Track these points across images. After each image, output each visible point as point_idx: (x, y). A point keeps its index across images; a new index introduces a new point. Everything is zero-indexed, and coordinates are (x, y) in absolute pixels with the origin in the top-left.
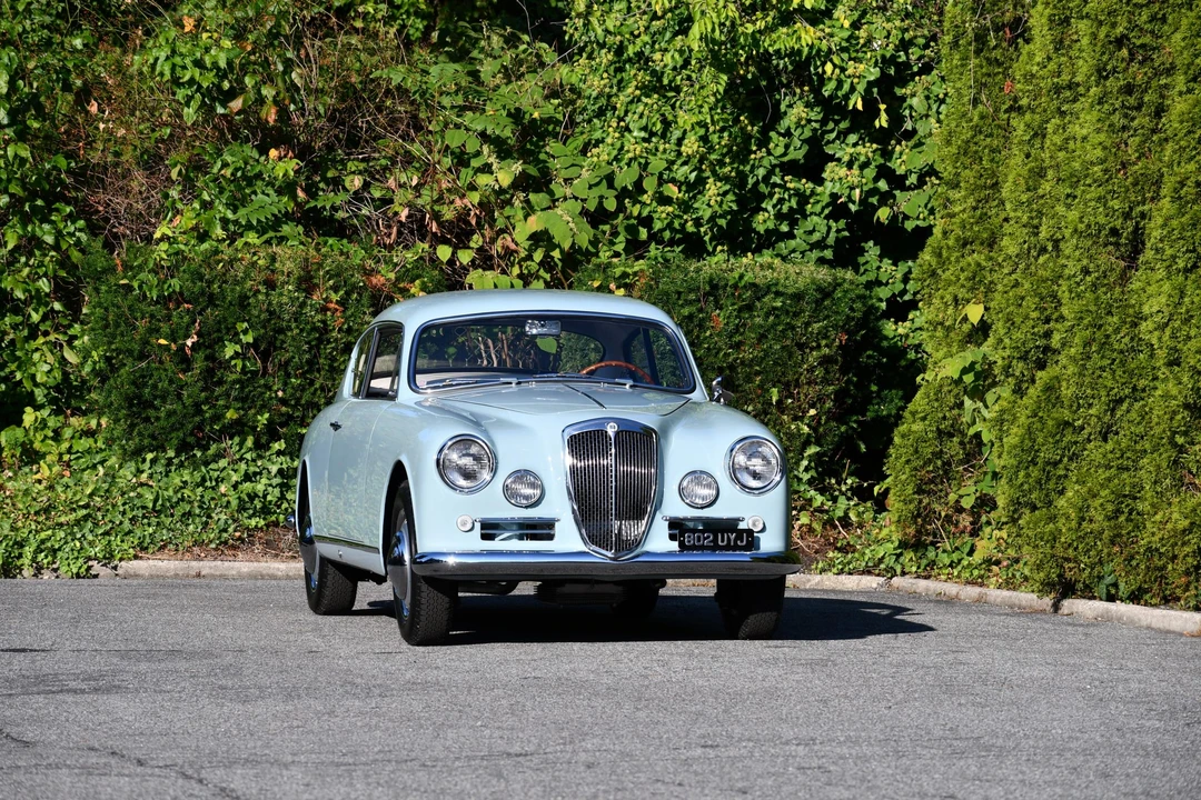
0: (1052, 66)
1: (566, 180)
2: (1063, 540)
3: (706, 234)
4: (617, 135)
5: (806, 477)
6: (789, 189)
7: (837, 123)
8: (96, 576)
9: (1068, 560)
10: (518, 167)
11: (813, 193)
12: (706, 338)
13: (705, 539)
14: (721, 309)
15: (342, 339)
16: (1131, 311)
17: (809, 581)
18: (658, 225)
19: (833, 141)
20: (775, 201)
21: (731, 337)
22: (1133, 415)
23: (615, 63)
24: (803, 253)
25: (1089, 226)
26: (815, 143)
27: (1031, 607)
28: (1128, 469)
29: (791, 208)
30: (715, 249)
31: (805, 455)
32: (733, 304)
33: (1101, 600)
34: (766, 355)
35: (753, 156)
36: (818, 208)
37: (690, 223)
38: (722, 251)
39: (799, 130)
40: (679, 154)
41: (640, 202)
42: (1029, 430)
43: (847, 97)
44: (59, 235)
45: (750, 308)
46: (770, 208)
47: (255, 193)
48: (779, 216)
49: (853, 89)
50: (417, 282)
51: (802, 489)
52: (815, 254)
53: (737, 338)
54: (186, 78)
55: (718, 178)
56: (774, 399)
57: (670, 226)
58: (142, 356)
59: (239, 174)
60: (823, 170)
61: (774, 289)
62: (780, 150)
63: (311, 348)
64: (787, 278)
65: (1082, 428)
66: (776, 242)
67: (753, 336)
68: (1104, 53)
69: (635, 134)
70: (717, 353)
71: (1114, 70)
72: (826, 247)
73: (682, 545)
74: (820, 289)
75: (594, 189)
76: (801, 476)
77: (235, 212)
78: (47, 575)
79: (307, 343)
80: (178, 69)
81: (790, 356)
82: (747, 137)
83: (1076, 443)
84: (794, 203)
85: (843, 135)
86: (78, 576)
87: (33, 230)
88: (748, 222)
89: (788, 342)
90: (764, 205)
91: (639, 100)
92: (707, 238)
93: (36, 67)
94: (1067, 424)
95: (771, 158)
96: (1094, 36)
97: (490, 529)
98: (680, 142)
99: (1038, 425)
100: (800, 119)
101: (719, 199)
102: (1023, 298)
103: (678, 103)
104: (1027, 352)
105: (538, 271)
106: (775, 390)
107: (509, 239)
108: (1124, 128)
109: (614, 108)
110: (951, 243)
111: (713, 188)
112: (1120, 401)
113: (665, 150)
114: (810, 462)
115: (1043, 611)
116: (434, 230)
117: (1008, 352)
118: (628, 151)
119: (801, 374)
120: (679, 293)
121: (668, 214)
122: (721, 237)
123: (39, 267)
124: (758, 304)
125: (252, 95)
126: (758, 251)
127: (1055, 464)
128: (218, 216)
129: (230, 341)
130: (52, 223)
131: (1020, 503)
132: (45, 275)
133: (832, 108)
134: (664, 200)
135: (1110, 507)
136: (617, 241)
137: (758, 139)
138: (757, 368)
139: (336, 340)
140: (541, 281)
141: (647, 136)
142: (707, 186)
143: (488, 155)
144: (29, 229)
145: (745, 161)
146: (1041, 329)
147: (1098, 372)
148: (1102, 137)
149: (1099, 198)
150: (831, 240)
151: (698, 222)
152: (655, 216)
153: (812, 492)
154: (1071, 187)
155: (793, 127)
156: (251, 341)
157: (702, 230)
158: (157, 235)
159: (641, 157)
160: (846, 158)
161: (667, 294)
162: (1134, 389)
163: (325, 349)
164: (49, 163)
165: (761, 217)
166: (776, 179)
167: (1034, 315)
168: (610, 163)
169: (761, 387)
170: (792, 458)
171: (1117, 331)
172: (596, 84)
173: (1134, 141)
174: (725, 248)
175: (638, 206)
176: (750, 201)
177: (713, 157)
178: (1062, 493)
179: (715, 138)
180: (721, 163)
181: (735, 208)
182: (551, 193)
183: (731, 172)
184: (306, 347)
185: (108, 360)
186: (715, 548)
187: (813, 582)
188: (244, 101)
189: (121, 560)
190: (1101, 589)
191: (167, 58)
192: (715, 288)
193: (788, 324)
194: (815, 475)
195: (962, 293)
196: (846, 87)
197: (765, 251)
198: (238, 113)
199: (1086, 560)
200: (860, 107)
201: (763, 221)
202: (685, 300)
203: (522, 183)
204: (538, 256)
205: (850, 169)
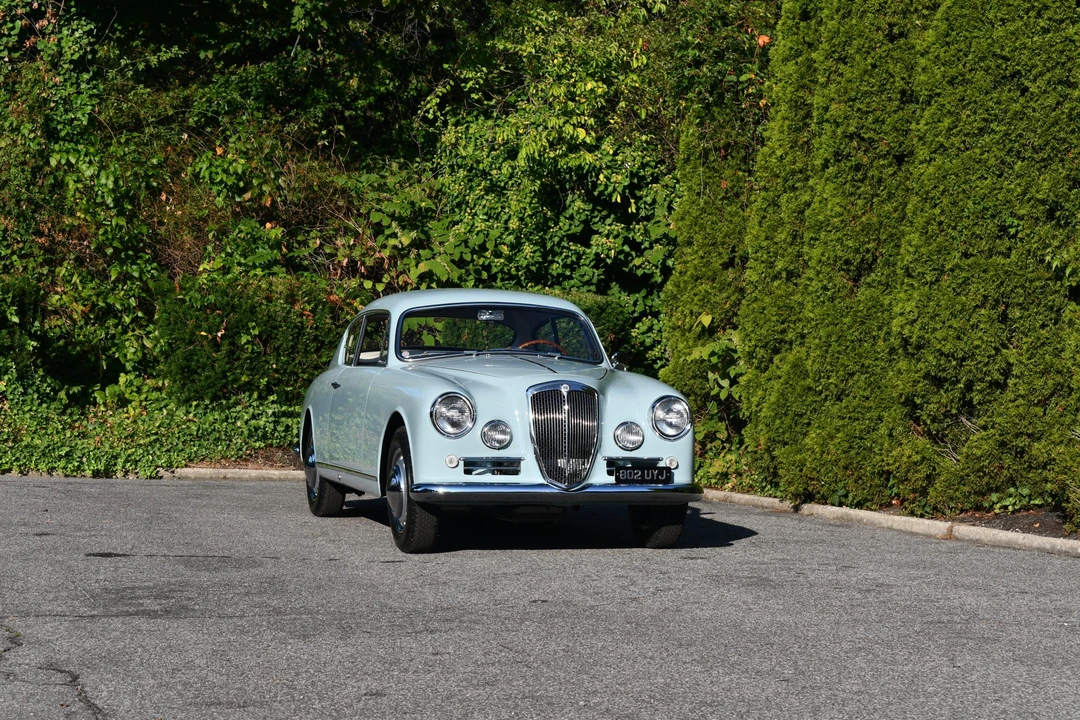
0: (789, 158)
2: (808, 465)
3: (522, 275)
4: (470, 217)
6: (571, 250)
7: (600, 211)
8: (161, 478)
9: (812, 479)
10: (414, 234)
11: (584, 253)
13: (635, 474)
16: (859, 314)
18: (494, 270)
19: (597, 223)
20: (563, 257)
22: (861, 384)
24: (578, 288)
25: (828, 258)
26: (586, 223)
27: (773, 507)
28: (858, 419)
29: (572, 261)
30: (527, 285)
33: (833, 505)
34: (568, 345)
35: (551, 230)
36: (587, 262)
37: (513, 269)
39: (578, 216)
40: (507, 229)
41: (483, 256)
42: (783, 395)
43: (610, 195)
44: (142, 272)
46: (560, 261)
47: (258, 248)
48: (565, 266)
49: (615, 190)
50: (358, 299)
52: (586, 288)
54: (218, 180)
55: (531, 243)
57: (502, 271)
58: (191, 342)
59: (249, 237)
60: (590, 240)
62: (566, 227)
63: (293, 339)
64: (580, 300)
65: (821, 393)
66: (563, 281)
68: (841, 144)
69: (481, 217)
71: (849, 155)
72: (592, 284)
73: (617, 478)
74: (599, 307)
75: (457, 248)
77: (245, 259)
78: (131, 477)
79: (292, 335)
80: (214, 175)
82: (546, 220)
83: (816, 402)
84: (574, 258)
85: (604, 219)
86: (151, 477)
87: (127, 269)
88: (547, 268)
90: (556, 259)
91: (483, 197)
92: (522, 278)
93: (130, 176)
94: (810, 389)
95: (562, 231)
96: (834, 132)
97: (470, 465)
98: (506, 222)
99: (790, 390)
100: (579, 209)
101: (531, 255)
102: (764, 309)
104: (767, 343)
107: (406, 277)
108: (851, 194)
109: (468, 202)
110: (686, 278)
111: (528, 249)
112: (852, 375)
113: (498, 227)
115: (785, 512)
116: (362, 271)
117: (753, 342)
118: (477, 227)
121: (500, 264)
122: (531, 277)
123: (130, 291)
125: (257, 190)
126: (552, 286)
127: (801, 416)
128: (235, 261)
129: (245, 333)
130: (138, 265)
131: (774, 441)
132: (134, 296)
133: (601, 202)
134: (499, 255)
135: (846, 445)
137: (554, 220)
139: (309, 334)
141: (487, 219)
142: (524, 247)
143: (395, 227)
144: (125, 268)
145: (546, 233)
146: (780, 327)
147: (836, 355)
148: (837, 200)
149: (839, 239)
150: (595, 280)
151: (518, 269)
152: (493, 264)
154: (814, 233)
155: (575, 213)
156: (257, 333)
157: (521, 273)
158: (201, 269)
159: (485, 230)
160: (606, 232)
162: (863, 366)
163: (302, 339)
164: (137, 230)
165: (555, 266)
166: (564, 244)
167: (774, 319)
168: (465, 233)
171: (849, 328)
172: (455, 189)
173: (860, 202)
174: (534, 284)
175: (482, 259)
176: (547, 255)
177: (527, 230)
178: (805, 435)
179: (528, 219)
180: (532, 234)
182: (432, 250)
183: (538, 239)
184: (290, 338)
185: (170, 344)
186: (642, 481)
188: (252, 194)
189: (177, 467)
190: (836, 498)
191: (207, 168)
195: (695, 309)
196: (610, 189)
197: (556, 287)
198: (248, 201)
199: (826, 479)
200: (619, 200)
201: (555, 269)
203: (417, 244)
204: (424, 287)
205: (608, 238)
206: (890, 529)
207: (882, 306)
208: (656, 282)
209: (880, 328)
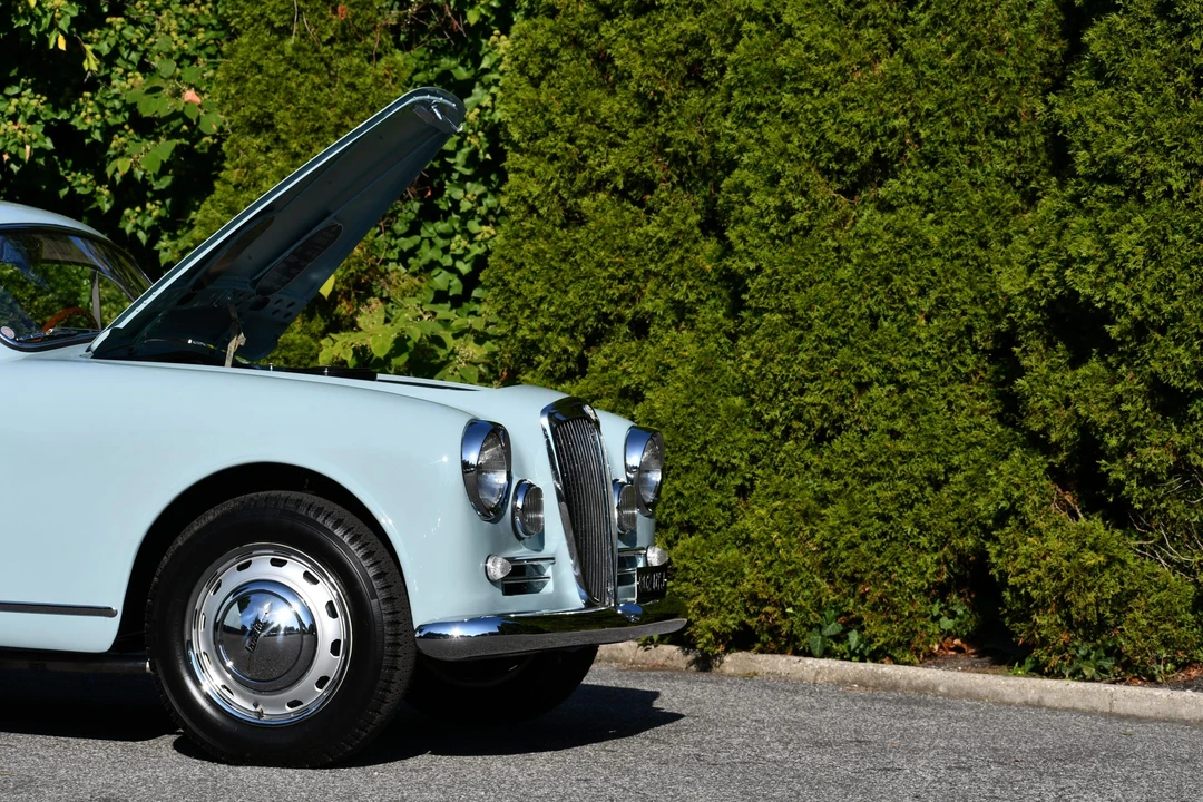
28: (878, 478)
49: (53, 25)
104: (577, 323)
115: (668, 669)
190: (818, 642)
196: (46, 22)
200: (62, 45)
205: (15, 123)
206: (1038, 705)
207: (926, 245)
208: (99, 209)
209: (922, 292)
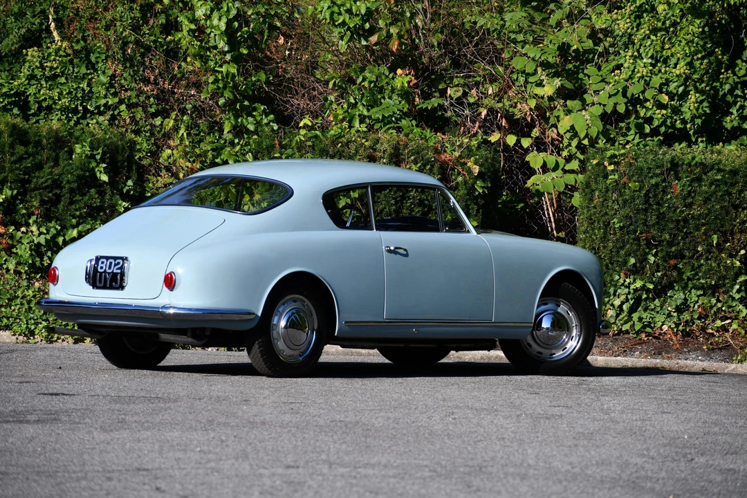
1: (595, 92)
3: (691, 129)
4: (631, 61)
5: (737, 296)
10: (558, 82)
12: (668, 199)
14: (679, 180)
15: (417, 197)
17: (727, 367)
18: (656, 123)
20: (737, 107)
21: (685, 199)
23: (636, 12)
30: (697, 140)
31: (738, 281)
32: (686, 177)
34: (710, 212)
35: (721, 76)
37: (679, 121)
38: (702, 142)
41: (646, 107)
44: (258, 124)
45: (699, 180)
46: (735, 112)
47: (384, 98)
48: (742, 118)
50: (472, 158)
51: (734, 305)
53: (689, 200)
54: (340, 21)
55: (697, 91)
56: (715, 242)
57: (664, 123)
59: (372, 85)
61: (716, 167)
62: (743, 72)
63: (396, 202)
64: (727, 160)
66: (740, 135)
67: (700, 199)
69: (645, 60)
70: (675, 210)
75: (613, 98)
76: (734, 296)
77: (368, 111)
79: (393, 199)
80: (335, 15)
81: (727, 213)
82: (720, 63)
87: (242, 121)
88: (720, 122)
89: (726, 204)
90: (731, 110)
91: (649, 38)
92: (691, 132)
93: (252, 14)
95: (735, 77)
98: (674, 66)
101: (696, 105)
103: (667, 39)
105: (576, 153)
106: (715, 236)
107: (555, 131)
109: (633, 43)
111: (693, 97)
113: (666, 72)
114: (741, 286)
116: (503, 124)
118: (638, 72)
119: (735, 226)
120: (650, 169)
121: (663, 115)
122: (700, 132)
123: (246, 145)
124: (704, 177)
125: (384, 33)
126: (727, 141)
128: (357, 113)
129: (344, 196)
130: (254, 117)
132: (250, 151)
134: (661, 106)
136: (629, 134)
137: (726, 64)
138: (703, 221)
139: (414, 197)
140: (577, 160)
141: (653, 62)
142: (690, 96)
143: (542, 74)
144: (239, 120)
145: (718, 80)
151: (684, 122)
152: (655, 116)
153: (741, 307)
156: (357, 196)
157: (688, 126)
158: (301, 124)
159: (647, 76)
161: (641, 169)
163: (406, 203)
164: (255, 77)
165: (728, 119)
166: (738, 92)
168: (627, 81)
169: (705, 233)
170: (728, 283)
172: (622, 26)
174: (704, 139)
175: (644, 110)
176: (719, 106)
177: (695, 76)
179: (697, 64)
180: (701, 80)
181: (708, 112)
182: (583, 101)
183: (706, 87)
184: (393, 202)
187: (730, 369)
188: (379, 37)
191: (329, 7)
192: (675, 165)
193: (725, 191)
194: (744, 295)
197: (733, 142)
198: (376, 44)
201: (729, 122)
202: (654, 174)
203: (563, 93)
204: (575, 143)
